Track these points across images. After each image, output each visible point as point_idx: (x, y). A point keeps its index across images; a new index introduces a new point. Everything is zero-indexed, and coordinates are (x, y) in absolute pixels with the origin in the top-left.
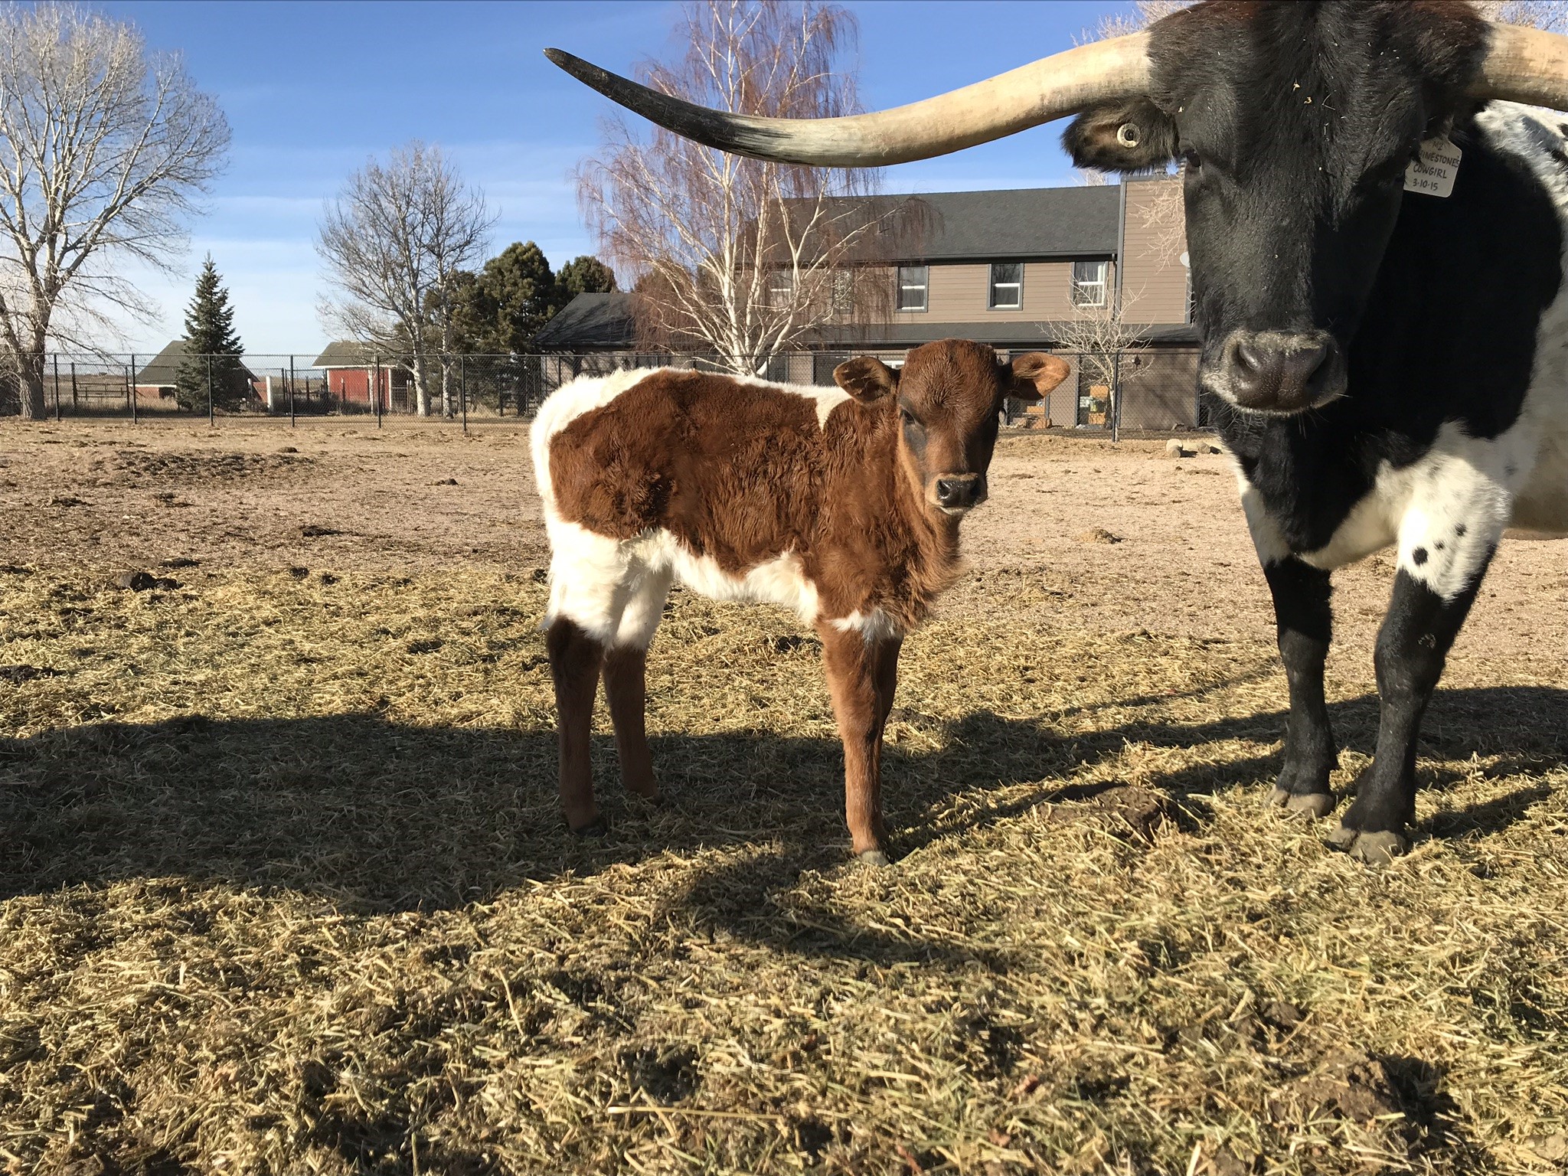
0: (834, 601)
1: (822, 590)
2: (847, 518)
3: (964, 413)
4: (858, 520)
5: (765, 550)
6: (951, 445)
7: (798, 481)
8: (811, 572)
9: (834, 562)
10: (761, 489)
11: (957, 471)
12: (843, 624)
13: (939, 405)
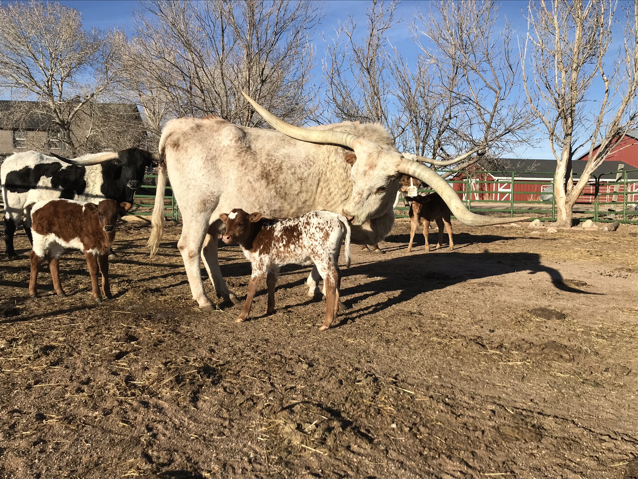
0: (87, 247)
1: (84, 245)
2: (88, 231)
3: (110, 214)
4: (91, 231)
5: (73, 237)
6: (108, 220)
7: (78, 223)
8: (82, 241)
9: (86, 239)
10: (70, 225)
11: (109, 224)
12: (88, 251)
13: (105, 212)
